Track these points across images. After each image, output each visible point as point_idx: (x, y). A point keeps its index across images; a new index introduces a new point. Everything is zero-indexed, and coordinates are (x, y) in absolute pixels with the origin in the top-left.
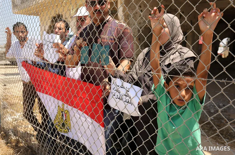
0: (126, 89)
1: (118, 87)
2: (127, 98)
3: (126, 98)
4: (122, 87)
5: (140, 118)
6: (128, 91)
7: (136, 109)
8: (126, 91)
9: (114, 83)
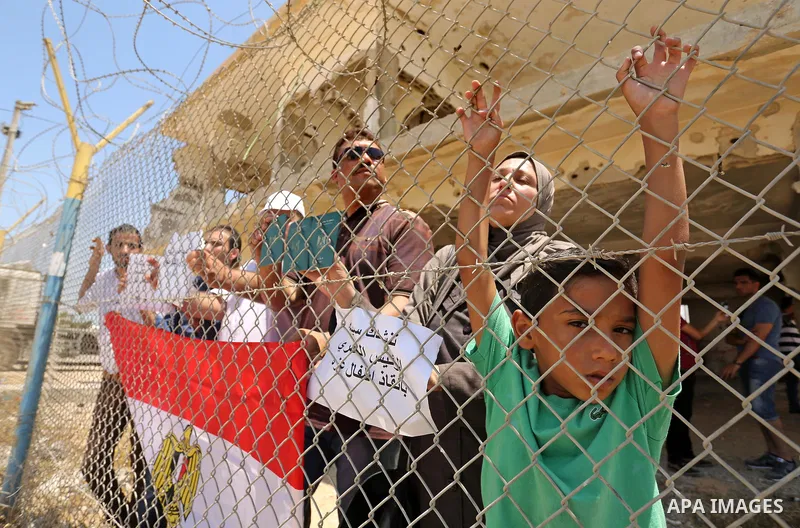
0: (384, 337)
1: (357, 336)
2: (390, 370)
3: (384, 370)
4: (372, 333)
5: (436, 439)
6: (391, 343)
7: (419, 404)
8: (383, 344)
9: (343, 325)
